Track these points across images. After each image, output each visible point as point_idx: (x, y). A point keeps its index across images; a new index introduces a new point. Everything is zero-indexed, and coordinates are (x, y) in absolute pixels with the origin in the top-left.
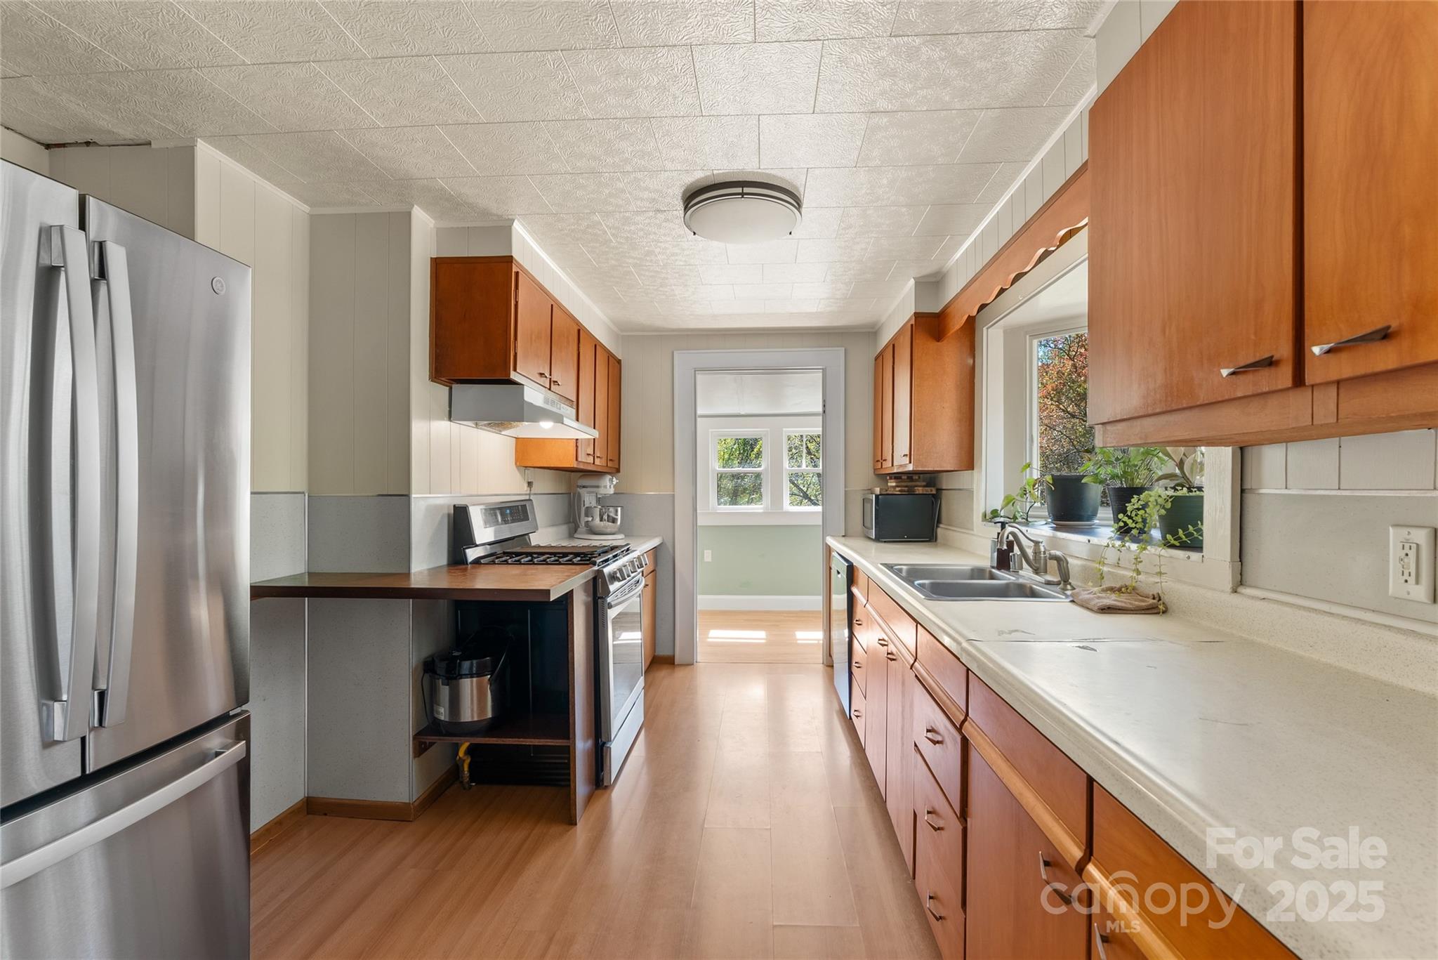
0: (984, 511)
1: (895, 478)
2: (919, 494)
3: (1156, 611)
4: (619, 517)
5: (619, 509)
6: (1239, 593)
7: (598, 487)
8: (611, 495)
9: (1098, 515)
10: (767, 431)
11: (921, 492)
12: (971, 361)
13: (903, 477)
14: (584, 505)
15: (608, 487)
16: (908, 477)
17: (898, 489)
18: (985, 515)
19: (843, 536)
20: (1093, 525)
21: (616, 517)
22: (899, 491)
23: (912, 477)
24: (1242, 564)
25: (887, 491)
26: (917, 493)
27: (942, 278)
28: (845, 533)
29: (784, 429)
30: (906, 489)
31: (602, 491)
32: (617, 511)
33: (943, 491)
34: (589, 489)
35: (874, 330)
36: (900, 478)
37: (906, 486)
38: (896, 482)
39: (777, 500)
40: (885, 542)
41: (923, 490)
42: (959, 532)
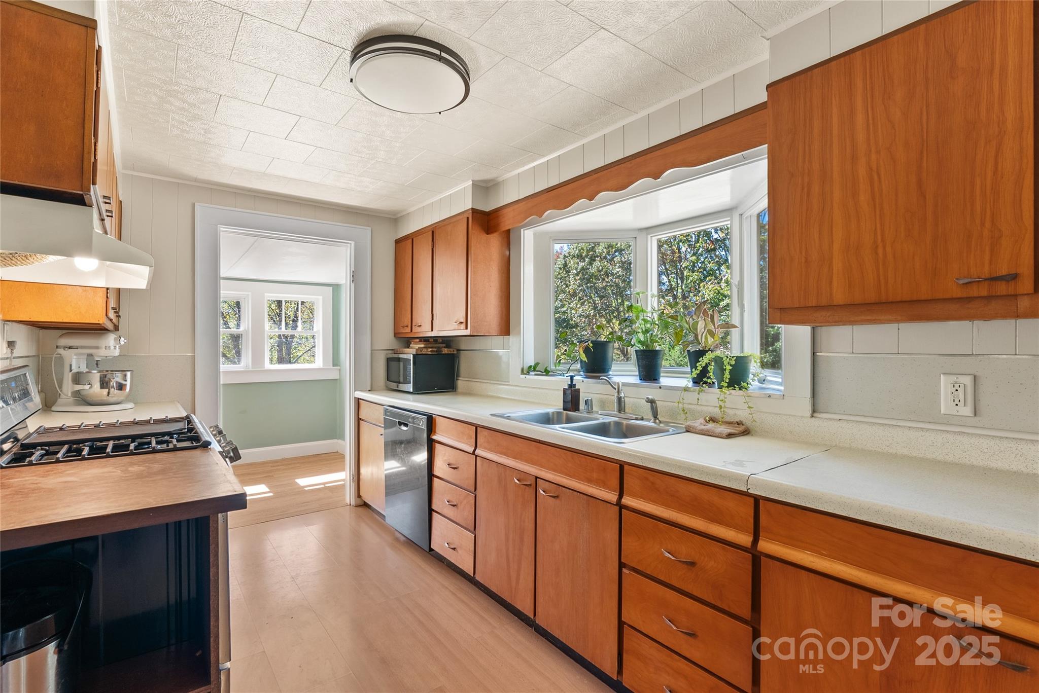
0: (522, 366)
1: (425, 341)
2: (445, 354)
3: (746, 433)
4: (128, 383)
5: (129, 374)
6: (815, 417)
7: (97, 348)
8: (117, 357)
9: (612, 368)
10: (248, 295)
11: (446, 352)
12: (507, 253)
13: (430, 340)
14: (71, 370)
15: (112, 348)
16: (434, 340)
17: (430, 350)
18: (522, 370)
19: (369, 390)
20: (609, 375)
21: (124, 382)
22: (431, 351)
23: (437, 340)
24: (814, 399)
25: (421, 351)
26: (443, 353)
27: (494, 185)
28: (371, 388)
29: (266, 294)
30: (435, 349)
31: (101, 353)
32: (125, 375)
33: (462, 352)
34: (79, 351)
35: (395, 217)
36: (428, 341)
37: (435, 348)
38: (425, 344)
39: (257, 358)
40: (418, 394)
41: (448, 350)
42: (486, 383)
